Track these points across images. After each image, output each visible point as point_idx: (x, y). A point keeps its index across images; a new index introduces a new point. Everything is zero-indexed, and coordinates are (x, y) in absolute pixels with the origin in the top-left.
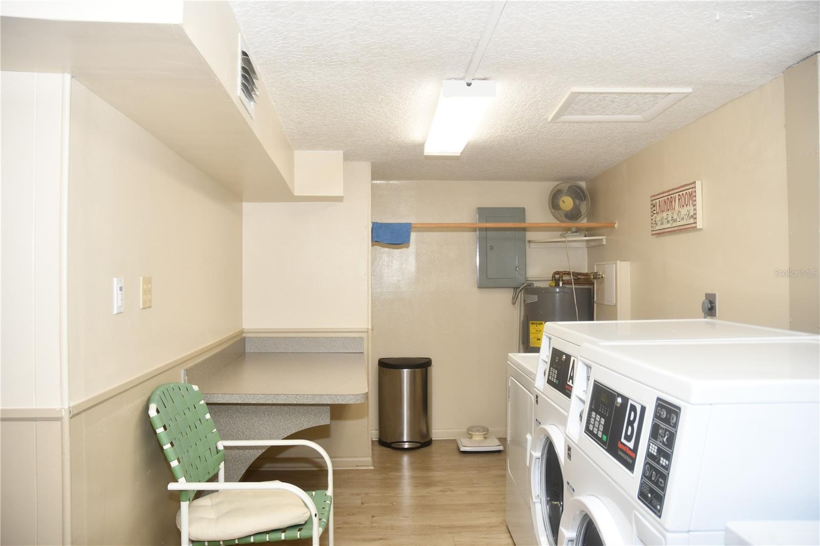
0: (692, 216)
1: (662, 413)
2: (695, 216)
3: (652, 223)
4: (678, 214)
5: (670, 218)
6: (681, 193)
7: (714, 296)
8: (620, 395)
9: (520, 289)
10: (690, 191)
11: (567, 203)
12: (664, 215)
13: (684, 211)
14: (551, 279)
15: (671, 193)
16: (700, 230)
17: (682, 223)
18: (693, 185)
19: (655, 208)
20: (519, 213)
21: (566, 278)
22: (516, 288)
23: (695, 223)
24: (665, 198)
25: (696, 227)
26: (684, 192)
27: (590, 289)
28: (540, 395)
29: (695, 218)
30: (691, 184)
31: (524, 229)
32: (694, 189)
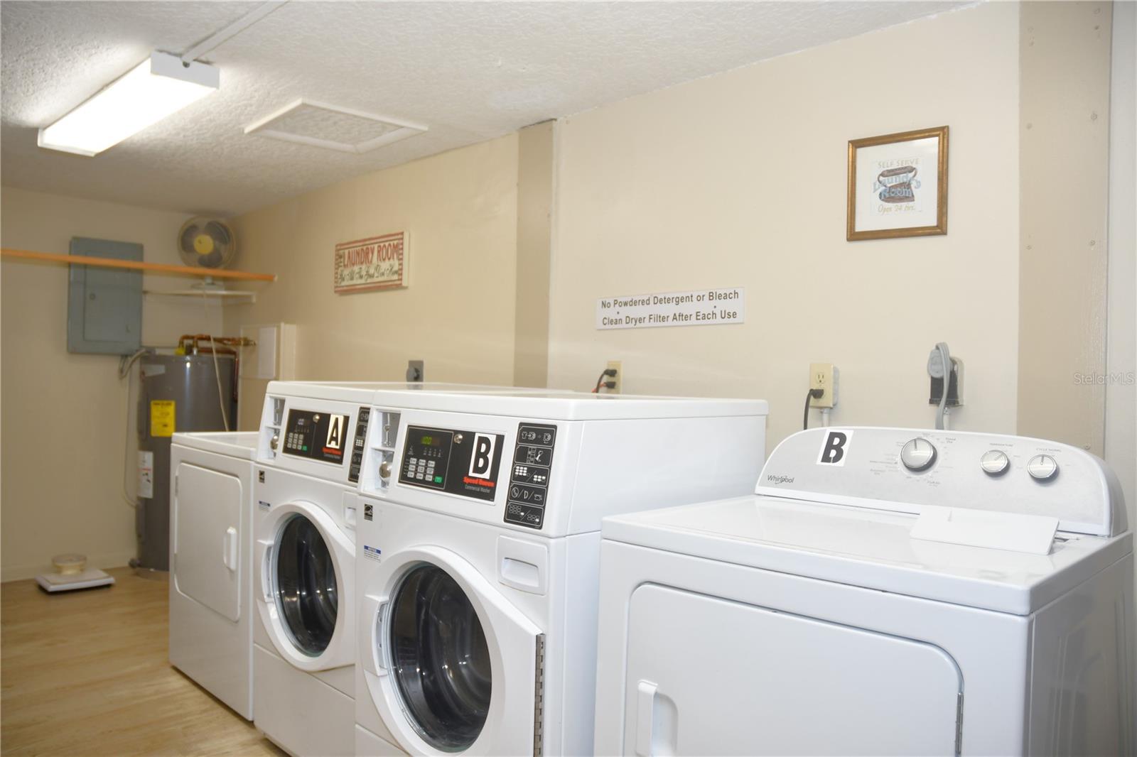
0: (396, 272)
1: (530, 436)
2: (400, 272)
3: (336, 278)
4: (376, 269)
5: (364, 273)
6: (382, 245)
7: (421, 363)
8: (457, 432)
9: (133, 358)
10: (395, 242)
11: (205, 244)
12: (356, 268)
13: (385, 266)
14: (178, 344)
15: (367, 242)
16: (406, 288)
17: (381, 279)
18: (400, 236)
19: (342, 260)
20: (136, 251)
21: (203, 344)
22: (125, 356)
23: (401, 280)
24: (358, 249)
25: (401, 284)
26: (387, 244)
27: (231, 360)
28: (265, 469)
29: (401, 274)
30: (397, 234)
31: (140, 272)
32: (401, 241)
